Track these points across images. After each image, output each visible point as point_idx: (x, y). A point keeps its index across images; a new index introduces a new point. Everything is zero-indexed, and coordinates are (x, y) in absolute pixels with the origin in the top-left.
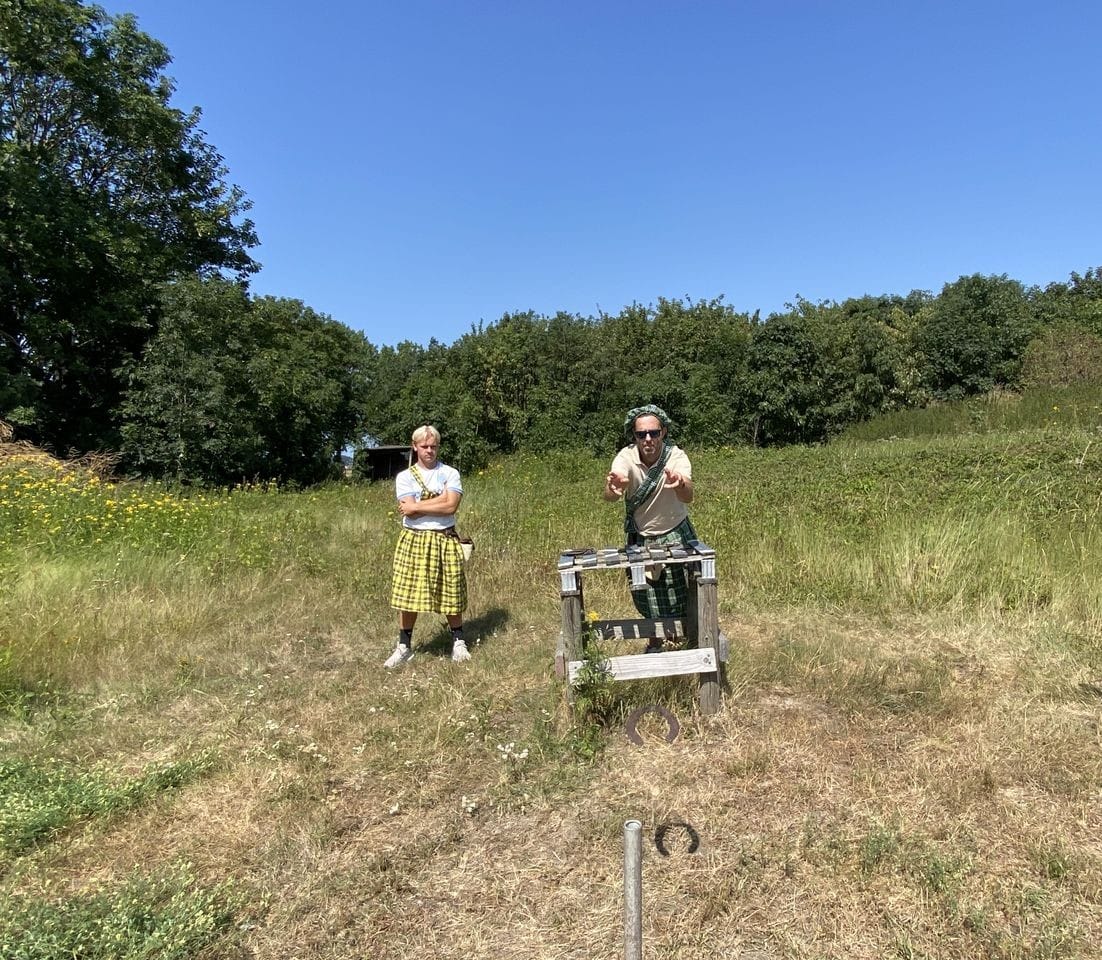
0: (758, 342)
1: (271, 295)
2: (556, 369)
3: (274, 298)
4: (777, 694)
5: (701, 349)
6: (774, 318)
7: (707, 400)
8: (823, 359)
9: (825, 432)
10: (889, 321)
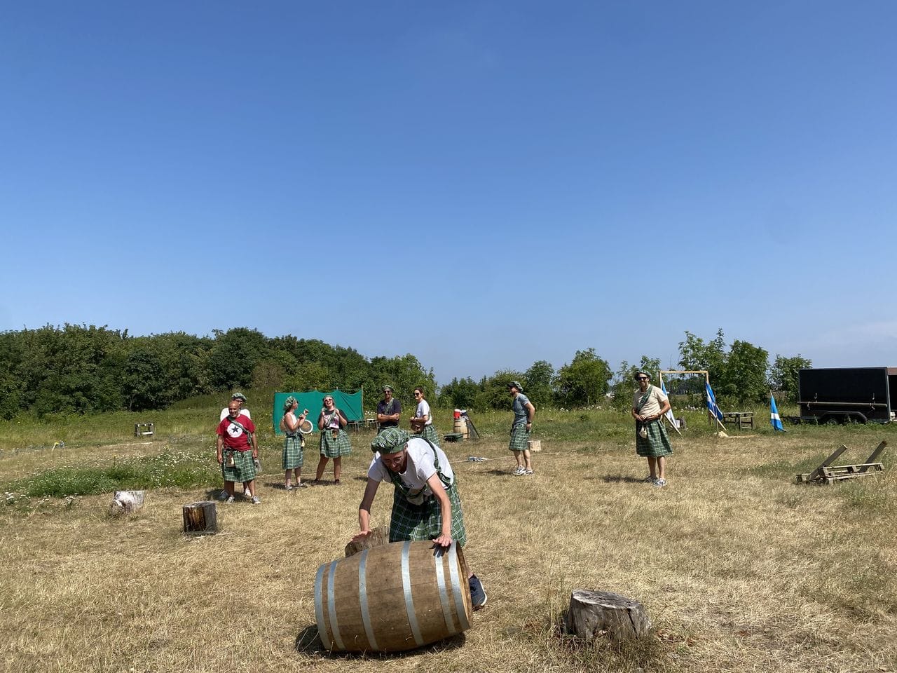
0: (132, 361)
9: (165, 404)
10: (196, 353)
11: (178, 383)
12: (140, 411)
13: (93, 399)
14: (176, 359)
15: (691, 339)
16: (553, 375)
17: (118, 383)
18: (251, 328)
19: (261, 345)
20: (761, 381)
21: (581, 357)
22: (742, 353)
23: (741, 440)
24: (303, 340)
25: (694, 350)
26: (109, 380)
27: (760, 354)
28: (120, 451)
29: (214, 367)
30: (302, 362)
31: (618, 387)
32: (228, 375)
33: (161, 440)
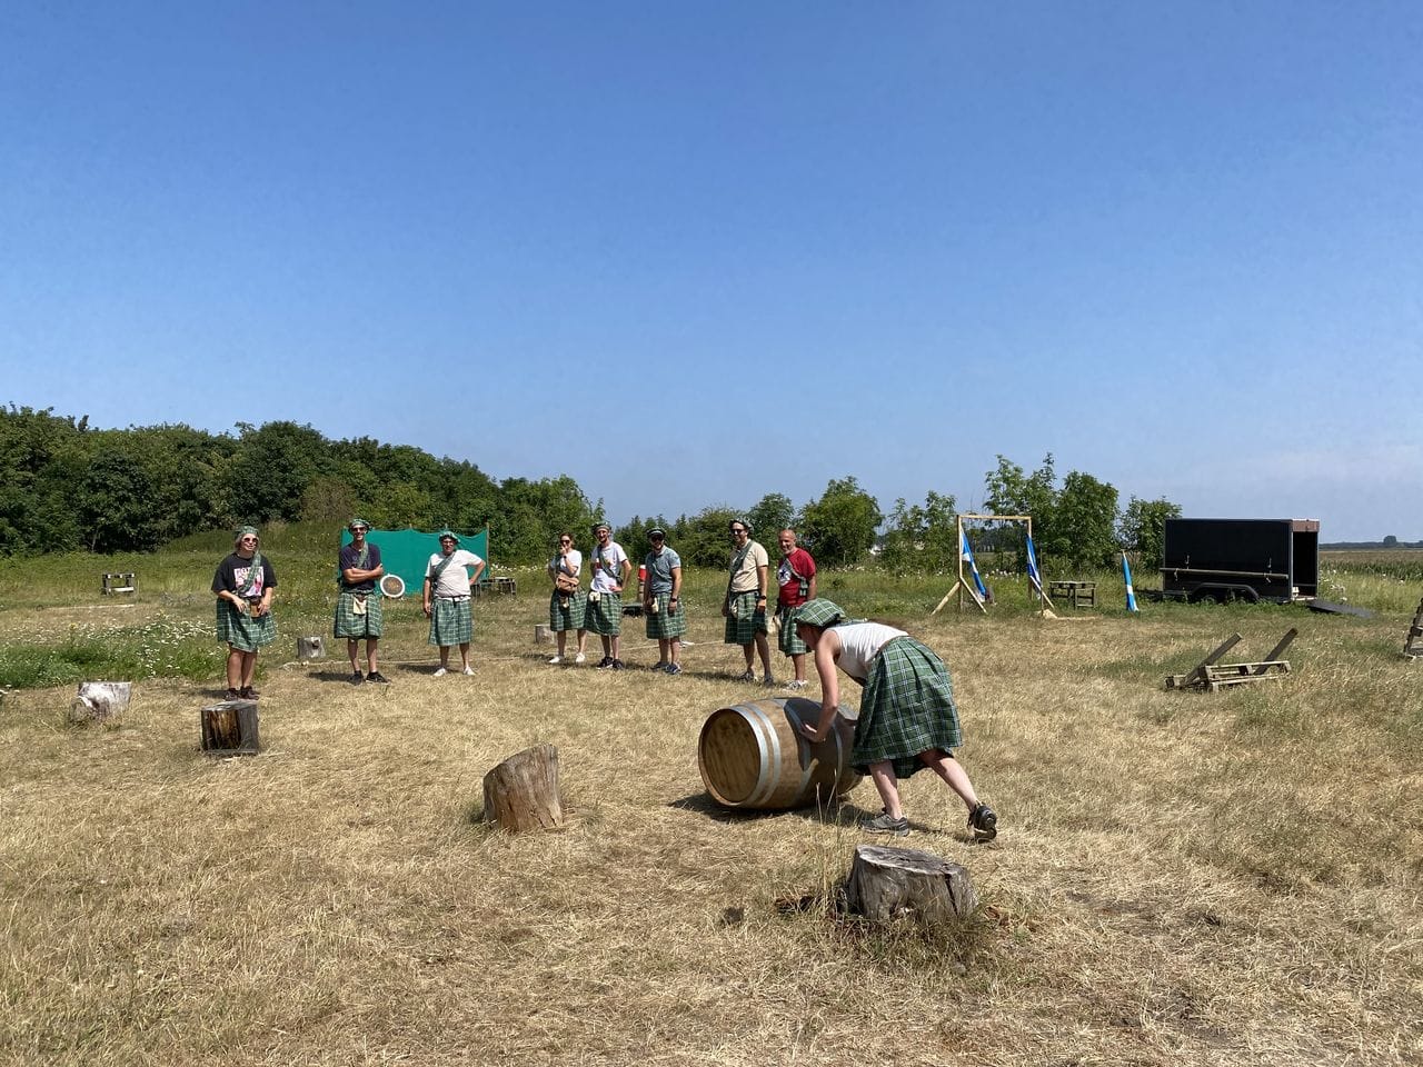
0: (97, 469)
9: (154, 542)
10: (208, 460)
11: (176, 509)
12: (111, 553)
13: (26, 531)
14: (174, 468)
15: (1005, 467)
16: (792, 517)
17: (72, 506)
18: (301, 423)
19: (317, 452)
20: (1107, 535)
21: (839, 490)
22: (1081, 492)
23: (1078, 623)
24: (387, 446)
25: (1009, 484)
26: (57, 501)
27: (1108, 493)
28: (77, 617)
29: (237, 484)
30: (386, 482)
31: (892, 537)
32: (261, 499)
33: (149, 602)
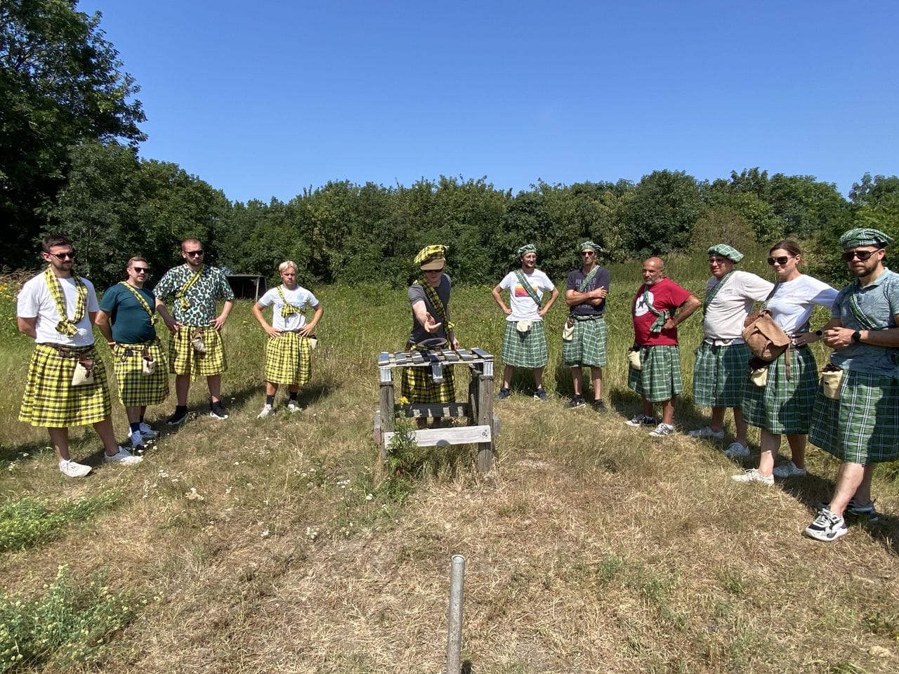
0: (510, 211)
1: (155, 159)
2: (365, 224)
3: (156, 162)
4: (530, 458)
5: (469, 214)
6: (522, 194)
7: (473, 251)
8: (555, 226)
29: (629, 219)
32: (653, 233)
